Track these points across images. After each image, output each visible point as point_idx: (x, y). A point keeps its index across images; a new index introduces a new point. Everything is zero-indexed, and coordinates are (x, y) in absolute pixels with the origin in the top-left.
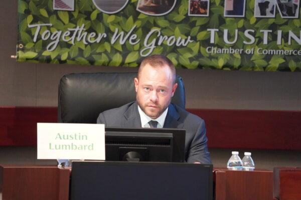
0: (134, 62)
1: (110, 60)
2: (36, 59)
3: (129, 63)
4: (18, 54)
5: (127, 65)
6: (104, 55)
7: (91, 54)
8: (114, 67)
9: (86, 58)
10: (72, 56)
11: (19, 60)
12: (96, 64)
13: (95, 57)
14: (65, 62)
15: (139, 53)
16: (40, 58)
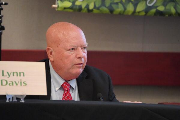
0: (143, 11)
1: (125, 9)
2: (71, 8)
3: (139, 12)
4: (58, 3)
5: (137, 14)
6: (120, 5)
7: (111, 4)
8: (128, 16)
9: (107, 8)
10: (97, 6)
11: (59, 9)
12: (115, 13)
13: (114, 6)
14: (92, 10)
15: (146, 3)
16: (74, 7)
